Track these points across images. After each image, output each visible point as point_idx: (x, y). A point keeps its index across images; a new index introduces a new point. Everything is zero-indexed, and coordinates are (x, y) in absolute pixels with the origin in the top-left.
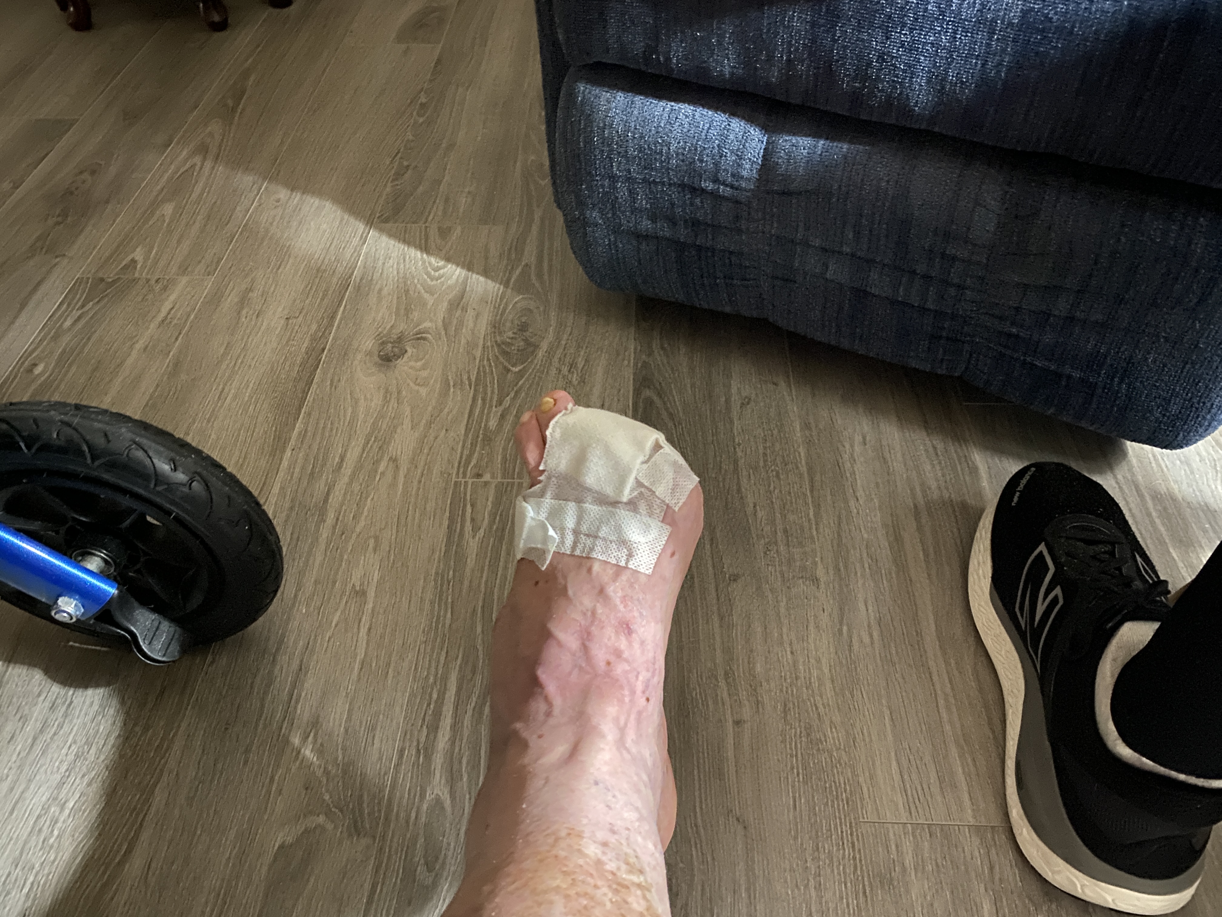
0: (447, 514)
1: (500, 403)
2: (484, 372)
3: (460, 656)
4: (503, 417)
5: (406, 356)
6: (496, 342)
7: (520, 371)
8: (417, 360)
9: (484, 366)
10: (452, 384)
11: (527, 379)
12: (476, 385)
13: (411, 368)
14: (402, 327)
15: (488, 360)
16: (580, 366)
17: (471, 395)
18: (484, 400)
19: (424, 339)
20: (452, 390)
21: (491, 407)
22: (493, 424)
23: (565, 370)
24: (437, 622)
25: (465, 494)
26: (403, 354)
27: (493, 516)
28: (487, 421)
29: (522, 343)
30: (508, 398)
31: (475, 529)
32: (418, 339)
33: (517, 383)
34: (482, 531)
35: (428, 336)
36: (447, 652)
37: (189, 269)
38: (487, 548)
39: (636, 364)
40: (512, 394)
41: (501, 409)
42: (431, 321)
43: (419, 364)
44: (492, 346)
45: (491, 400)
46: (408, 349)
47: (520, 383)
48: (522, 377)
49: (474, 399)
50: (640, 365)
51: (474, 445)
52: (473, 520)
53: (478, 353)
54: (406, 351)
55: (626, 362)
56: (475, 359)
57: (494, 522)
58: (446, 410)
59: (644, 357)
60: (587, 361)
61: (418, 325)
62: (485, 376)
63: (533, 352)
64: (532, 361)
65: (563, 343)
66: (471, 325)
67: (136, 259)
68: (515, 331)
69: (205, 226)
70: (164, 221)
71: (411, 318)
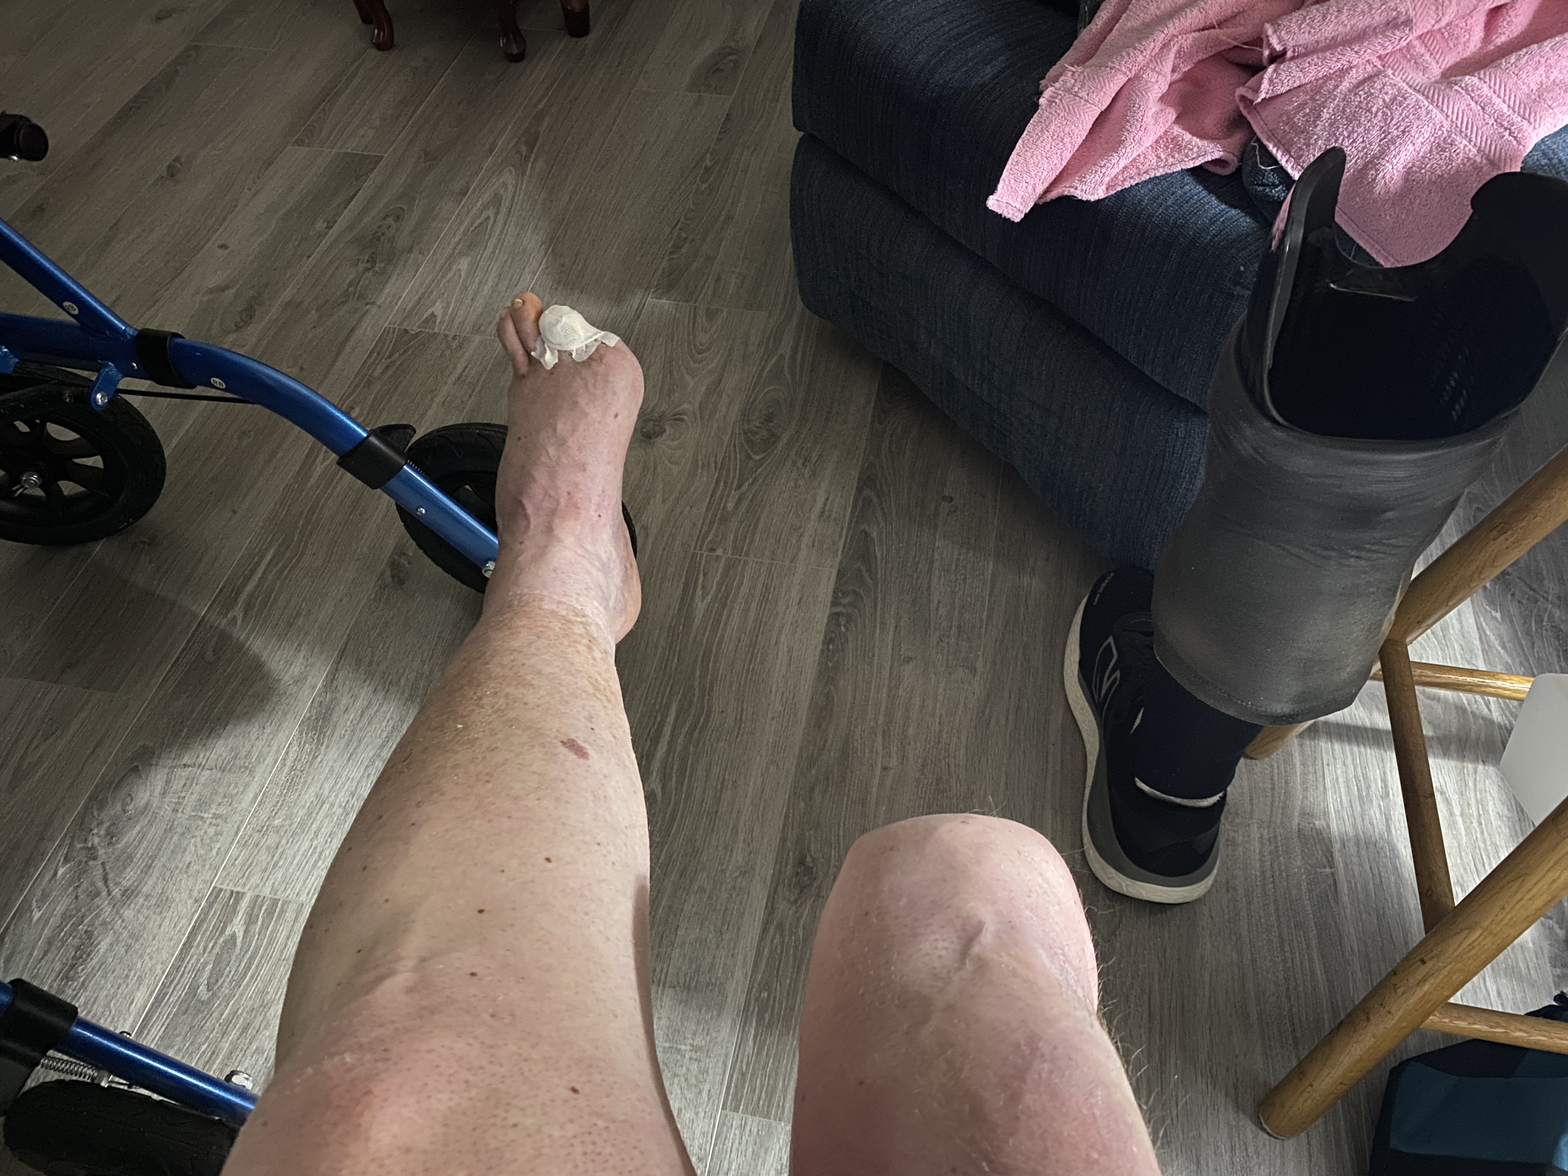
0: (683, 579)
1: (739, 487)
2: (729, 457)
3: (679, 693)
4: (740, 500)
5: (664, 436)
6: (744, 428)
8: (673, 440)
9: (730, 453)
10: (700, 466)
11: (766, 468)
12: (721, 468)
13: (668, 446)
14: (664, 407)
15: (735, 446)
16: (814, 460)
17: (715, 477)
18: (725, 483)
19: (682, 420)
20: (700, 471)
21: (730, 490)
22: (730, 506)
23: (800, 463)
24: (666, 665)
25: (700, 563)
26: (662, 433)
27: (720, 585)
28: (726, 503)
29: (765, 433)
30: (746, 484)
31: (704, 596)
32: (676, 420)
33: (756, 471)
34: (709, 597)
35: (685, 417)
36: (672, 687)
37: (482, 328)
38: (712, 611)
39: (862, 463)
40: (750, 480)
41: (739, 494)
42: (690, 402)
43: (676, 443)
44: (740, 434)
45: (732, 483)
46: (667, 428)
47: (759, 471)
48: (761, 465)
49: (717, 482)
50: (866, 465)
51: (712, 523)
52: (703, 587)
53: (726, 439)
54: (665, 430)
55: (855, 461)
56: (723, 444)
57: (720, 591)
58: (692, 489)
59: (872, 457)
60: (820, 456)
61: (679, 406)
62: (729, 460)
63: (774, 442)
64: (773, 451)
65: (802, 436)
66: (724, 409)
67: (436, 313)
68: (762, 420)
69: (497, 285)
70: (460, 276)
71: (672, 398)
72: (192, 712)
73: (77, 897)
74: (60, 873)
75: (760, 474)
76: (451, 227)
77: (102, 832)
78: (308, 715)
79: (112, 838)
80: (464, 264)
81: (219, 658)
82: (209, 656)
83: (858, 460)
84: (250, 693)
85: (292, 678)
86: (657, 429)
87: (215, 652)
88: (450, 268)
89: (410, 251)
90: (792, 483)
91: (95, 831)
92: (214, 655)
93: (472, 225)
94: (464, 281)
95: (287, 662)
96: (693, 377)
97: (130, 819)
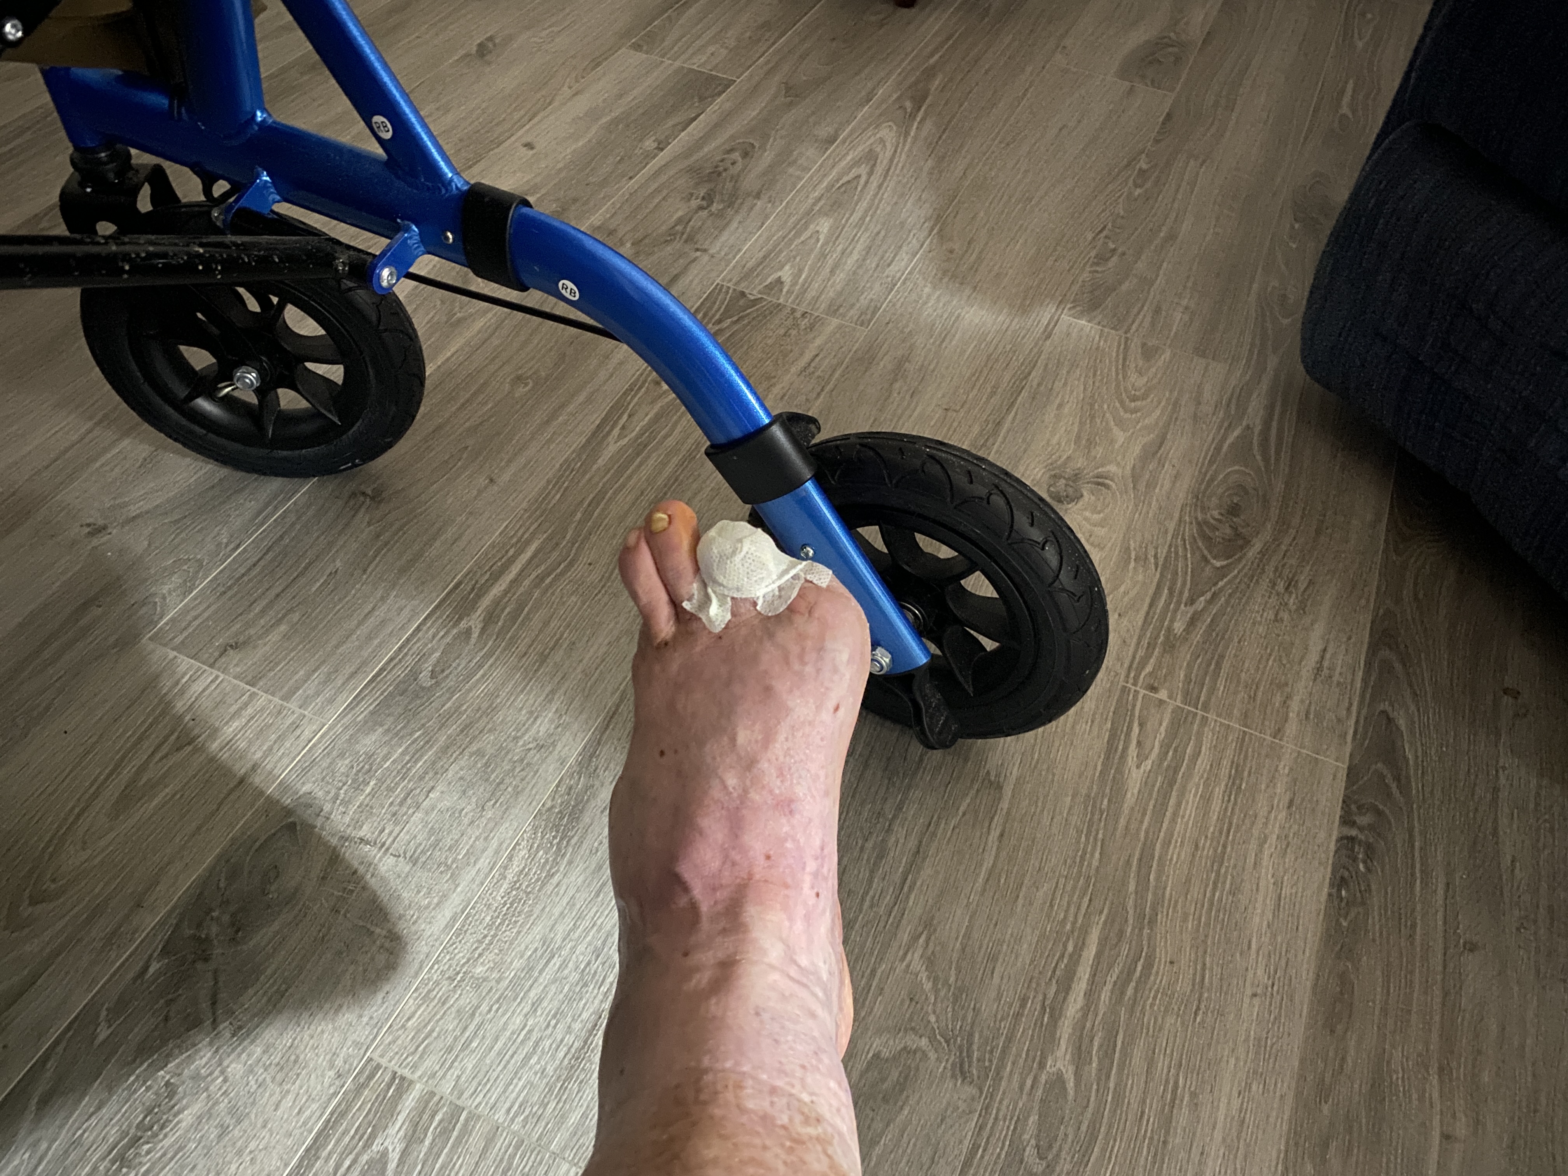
0: (1108, 722)
1: (1192, 601)
2: (1177, 553)
3: (1106, 912)
4: (1192, 621)
5: (1081, 503)
6: (1196, 518)
7: (1222, 567)
8: (1094, 511)
9: (1176, 547)
10: (1133, 556)
11: (1230, 582)
12: (1165, 567)
13: (1086, 519)
14: (1080, 463)
15: (1184, 539)
16: (1302, 586)
17: (1156, 580)
18: (1171, 592)
19: (1107, 487)
20: (1132, 564)
21: (1179, 603)
22: (1178, 628)
23: (1281, 586)
24: (1082, 858)
25: (1134, 707)
26: (1078, 498)
27: (1165, 744)
28: (1172, 621)
29: (1229, 531)
30: (1202, 599)
31: (1141, 758)
32: (1099, 484)
33: (1216, 584)
34: (1149, 763)
35: (1112, 483)
36: (1090, 900)
37: (841, 310)
38: (1152, 787)
39: (1377, 609)
40: (1208, 595)
41: (1191, 610)
42: (1118, 464)
43: (1096, 517)
44: (1191, 523)
45: (1181, 593)
46: (1085, 493)
47: (1221, 584)
48: (1224, 576)
49: (1159, 587)
50: (1381, 611)
51: (1152, 644)
53: (1171, 526)
54: (1082, 496)
55: (1363, 602)
56: (1166, 532)
57: (1166, 757)
58: (1122, 589)
59: (1388, 602)
60: (1311, 583)
61: (1101, 466)
62: (1176, 559)
63: (1242, 548)
64: (1240, 559)
65: (1283, 547)
66: (1167, 485)
67: (783, 279)
68: (1223, 511)
69: (864, 260)
70: (818, 240)
71: (1093, 453)
72: (385, 758)
73: (166, 1019)
74: (151, 970)
75: (1221, 590)
76: (811, 178)
77: (226, 918)
78: (549, 804)
79: (237, 932)
80: (824, 226)
81: (437, 684)
82: (425, 678)
83: (1368, 601)
84: (474, 748)
85: (535, 740)
86: (1070, 490)
87: (433, 674)
88: (806, 226)
89: (758, 196)
90: (1271, 616)
91: (215, 914)
92: (432, 678)
93: (837, 181)
94: (822, 246)
95: (531, 713)
96: (1124, 431)
97: (269, 906)
